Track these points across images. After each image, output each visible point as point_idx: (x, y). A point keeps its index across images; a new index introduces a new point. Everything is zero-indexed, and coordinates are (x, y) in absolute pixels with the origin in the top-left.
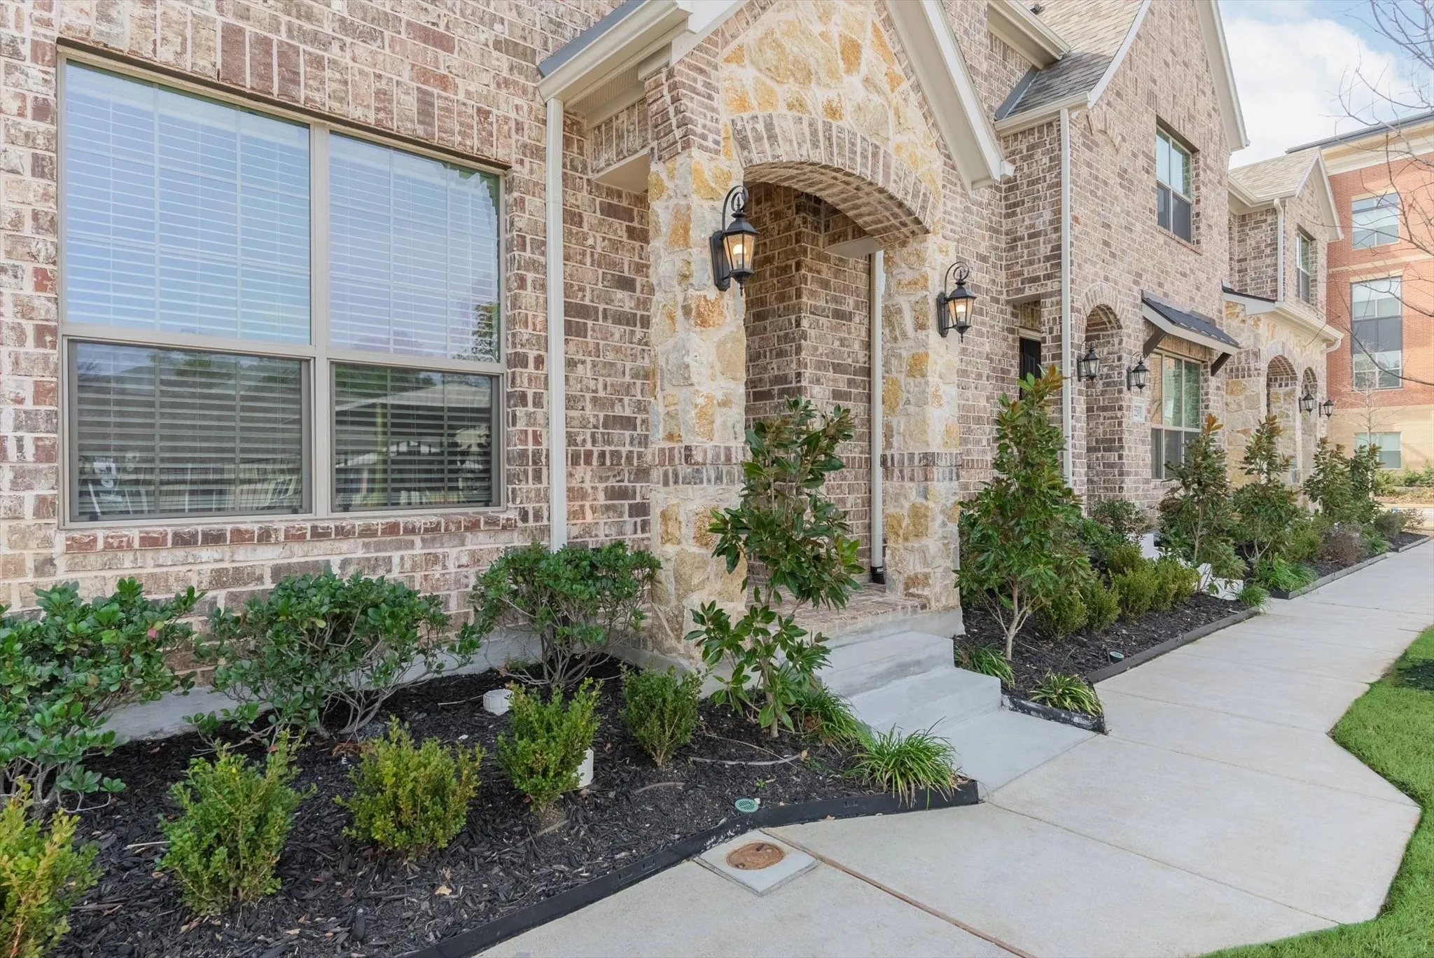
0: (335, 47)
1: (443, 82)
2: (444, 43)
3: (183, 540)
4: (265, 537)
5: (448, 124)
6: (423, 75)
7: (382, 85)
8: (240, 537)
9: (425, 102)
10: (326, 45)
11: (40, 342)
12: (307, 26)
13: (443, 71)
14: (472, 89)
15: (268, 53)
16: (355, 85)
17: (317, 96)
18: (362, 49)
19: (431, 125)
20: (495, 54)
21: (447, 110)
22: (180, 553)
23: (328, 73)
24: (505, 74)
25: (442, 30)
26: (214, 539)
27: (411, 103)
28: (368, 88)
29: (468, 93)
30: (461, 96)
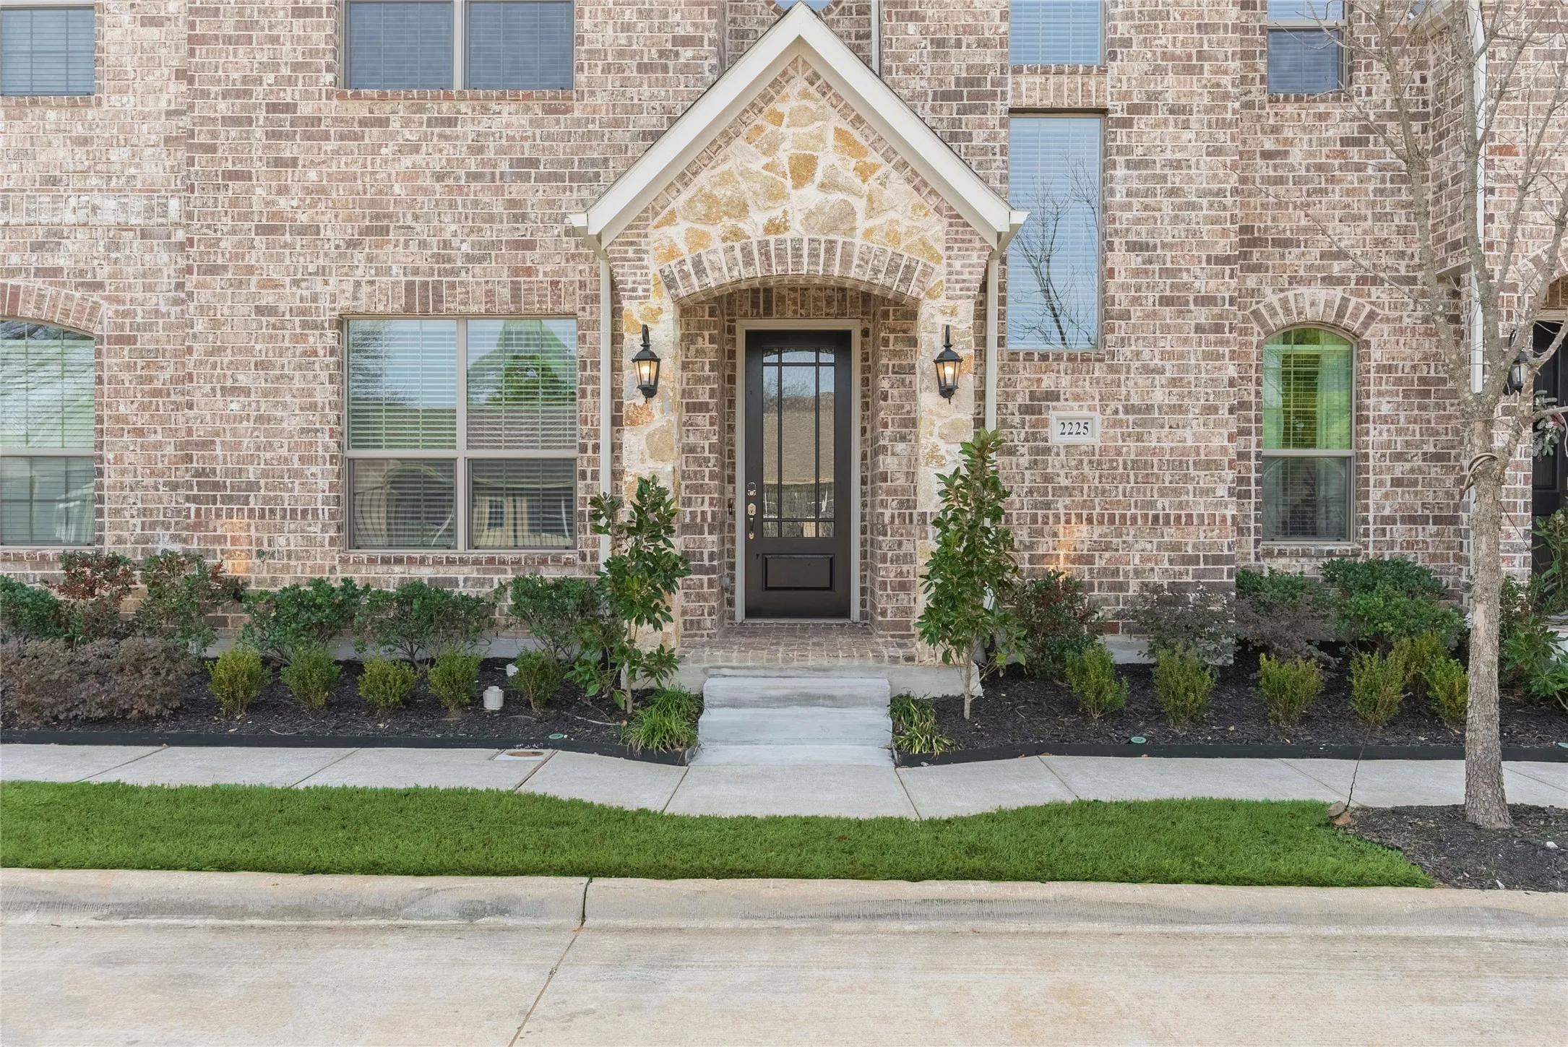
0: (463, 273)
1: (529, 272)
2: (530, 245)
3: (386, 561)
4: (422, 561)
5: (530, 298)
6: (515, 272)
7: (490, 286)
8: (411, 561)
9: (515, 288)
10: (458, 274)
11: (331, 463)
12: (448, 266)
13: (529, 264)
14: (548, 269)
15: (427, 290)
16: (473, 291)
17: (452, 305)
18: (478, 268)
19: (519, 302)
20: (565, 239)
21: (531, 289)
22: (385, 567)
23: (458, 290)
24: (573, 251)
25: (528, 238)
26: (399, 561)
27: (506, 293)
28: (480, 292)
29: (545, 274)
30: (541, 277)
